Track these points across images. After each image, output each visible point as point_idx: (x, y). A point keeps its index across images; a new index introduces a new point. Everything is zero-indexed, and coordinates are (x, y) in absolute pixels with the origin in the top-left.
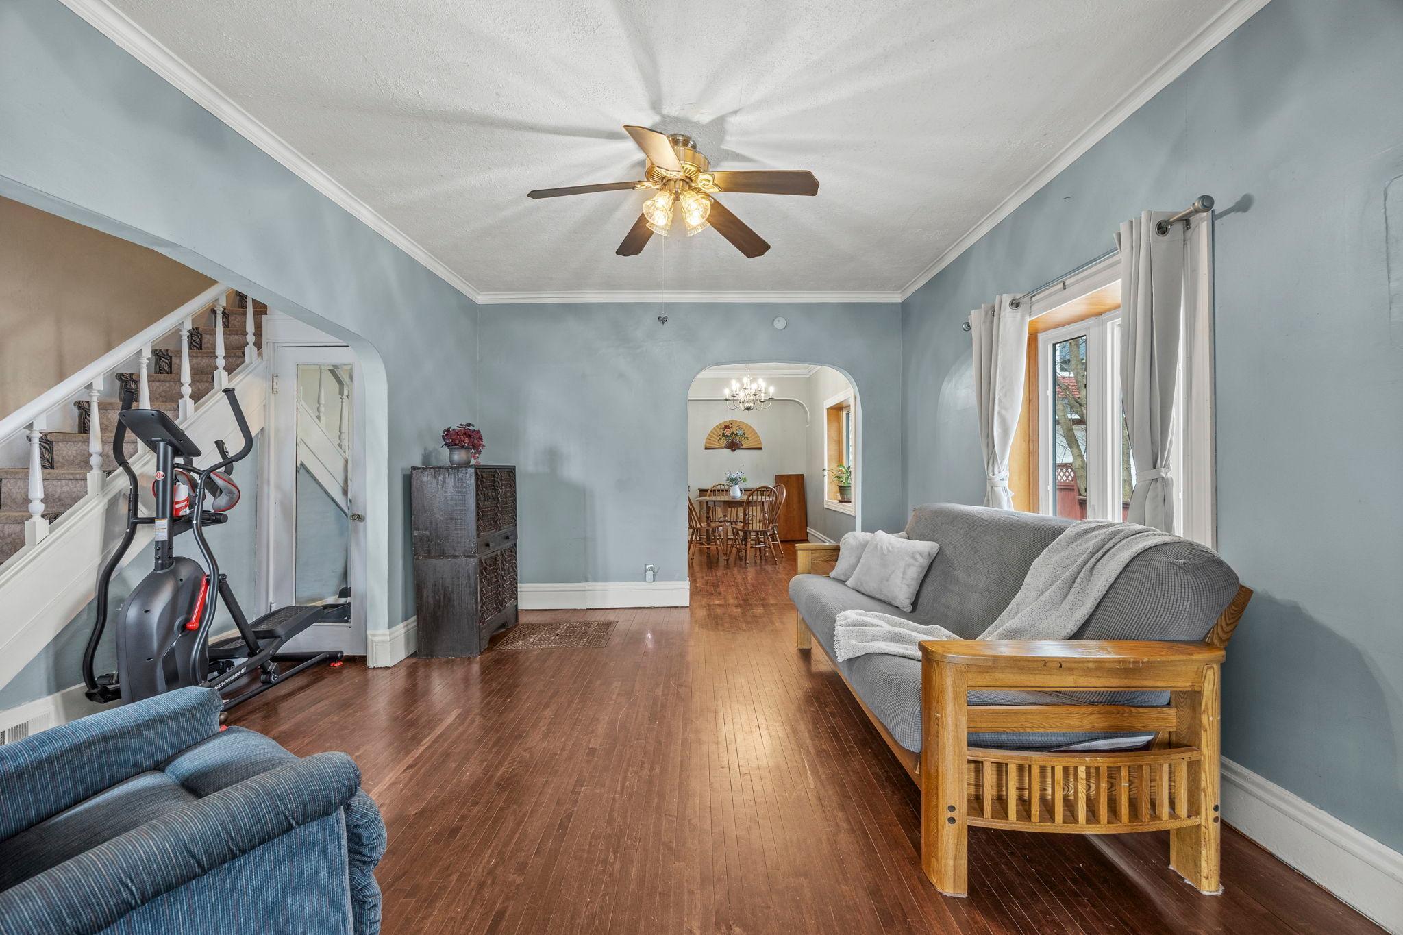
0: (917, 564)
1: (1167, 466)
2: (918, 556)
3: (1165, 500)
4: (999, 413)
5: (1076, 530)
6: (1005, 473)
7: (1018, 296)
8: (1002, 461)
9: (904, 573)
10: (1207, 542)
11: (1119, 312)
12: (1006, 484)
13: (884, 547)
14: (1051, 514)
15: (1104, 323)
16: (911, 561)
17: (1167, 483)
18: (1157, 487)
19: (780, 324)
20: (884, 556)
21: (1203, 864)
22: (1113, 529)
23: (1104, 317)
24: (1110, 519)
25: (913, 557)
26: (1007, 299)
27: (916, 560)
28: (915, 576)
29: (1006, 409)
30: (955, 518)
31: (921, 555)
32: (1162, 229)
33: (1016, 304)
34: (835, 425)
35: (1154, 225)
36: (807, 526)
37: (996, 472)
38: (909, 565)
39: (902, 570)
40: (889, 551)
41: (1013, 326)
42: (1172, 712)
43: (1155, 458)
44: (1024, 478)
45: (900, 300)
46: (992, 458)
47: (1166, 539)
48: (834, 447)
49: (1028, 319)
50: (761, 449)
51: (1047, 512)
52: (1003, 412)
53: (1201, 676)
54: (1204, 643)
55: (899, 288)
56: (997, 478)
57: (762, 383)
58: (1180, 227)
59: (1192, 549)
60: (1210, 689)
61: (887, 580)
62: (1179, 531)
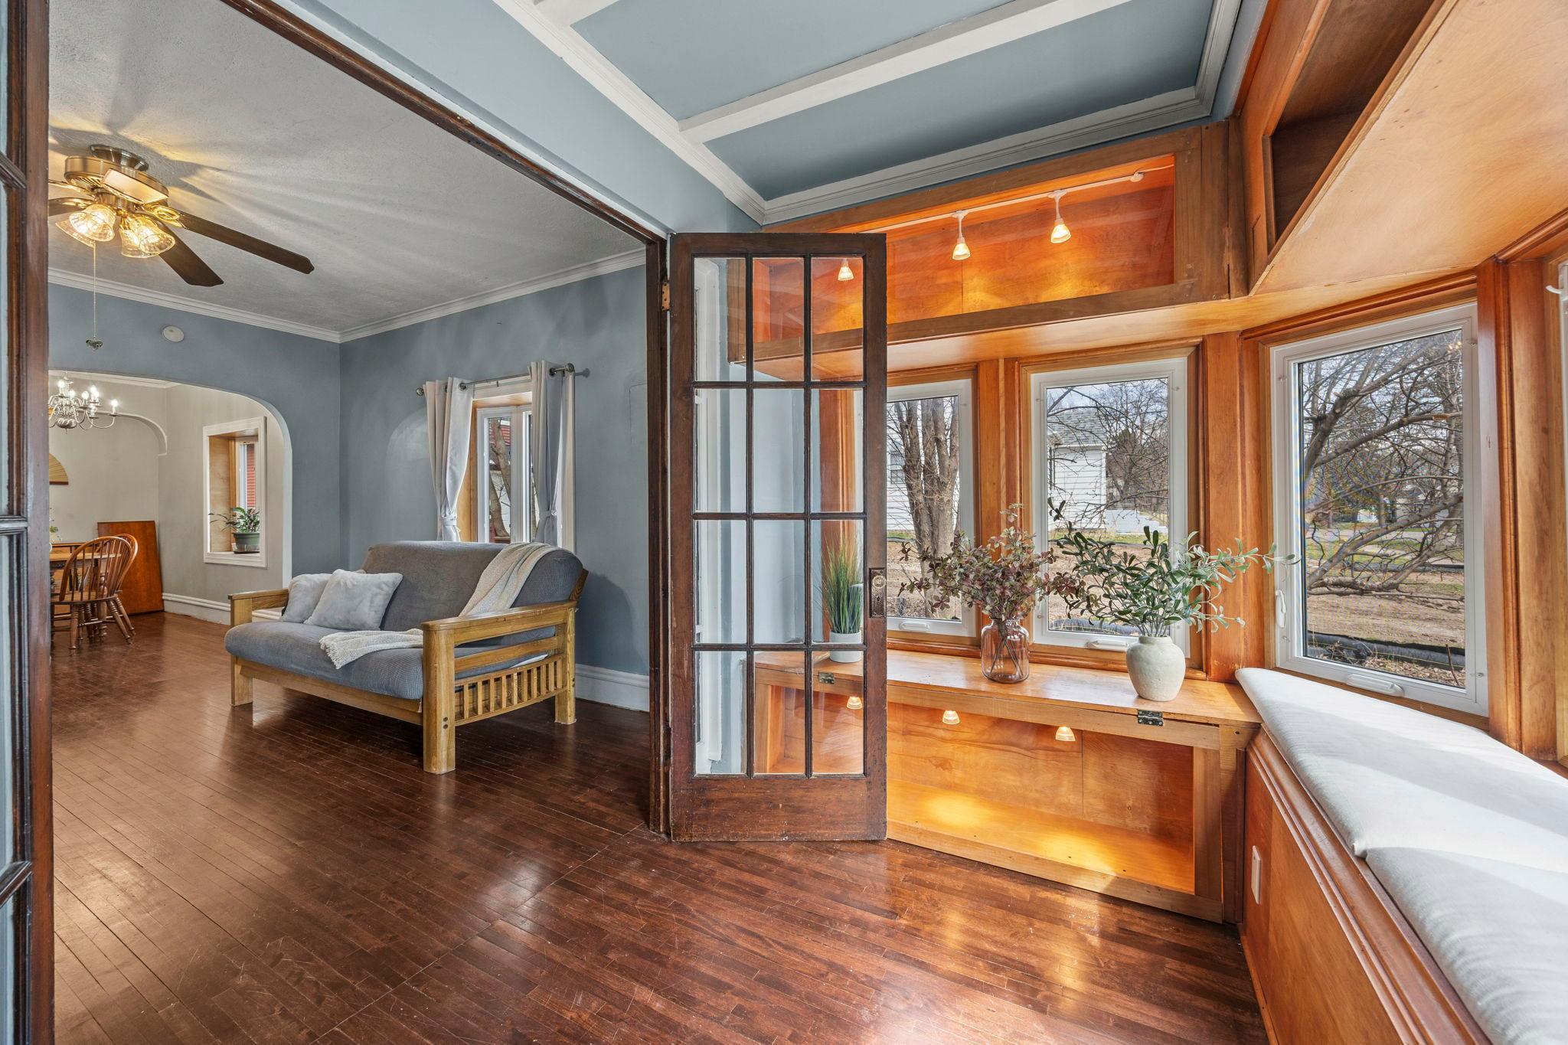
0: (383, 593)
1: (554, 509)
2: (384, 586)
3: (553, 528)
4: (450, 468)
5: (507, 549)
6: (454, 515)
7: (465, 382)
8: (452, 506)
9: (372, 602)
10: (571, 550)
11: (532, 406)
12: (455, 523)
13: (348, 583)
14: (487, 541)
15: (521, 412)
16: (378, 591)
17: (554, 519)
18: (549, 520)
19: (173, 335)
20: (348, 591)
21: (569, 710)
22: (526, 547)
23: (522, 407)
24: (524, 541)
25: (379, 587)
26: (457, 382)
27: (382, 589)
28: (382, 603)
29: (456, 466)
30: (415, 552)
31: (386, 584)
32: (552, 372)
33: (463, 387)
34: (222, 459)
35: (548, 370)
36: (162, 591)
37: (447, 514)
38: (376, 595)
39: (368, 599)
40: (354, 585)
41: (460, 402)
42: (555, 639)
43: (548, 505)
44: (467, 519)
45: (338, 341)
46: (445, 504)
47: (553, 549)
48: (221, 486)
49: (472, 400)
50: (66, 483)
51: (485, 539)
52: (454, 467)
53: (567, 615)
54: (569, 600)
55: (341, 329)
56: (448, 519)
57: (95, 392)
58: (560, 373)
59: (564, 553)
60: (571, 620)
61: (355, 610)
62: (560, 545)
